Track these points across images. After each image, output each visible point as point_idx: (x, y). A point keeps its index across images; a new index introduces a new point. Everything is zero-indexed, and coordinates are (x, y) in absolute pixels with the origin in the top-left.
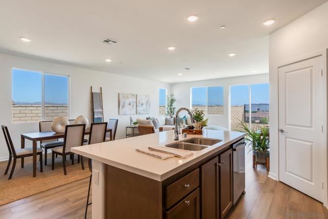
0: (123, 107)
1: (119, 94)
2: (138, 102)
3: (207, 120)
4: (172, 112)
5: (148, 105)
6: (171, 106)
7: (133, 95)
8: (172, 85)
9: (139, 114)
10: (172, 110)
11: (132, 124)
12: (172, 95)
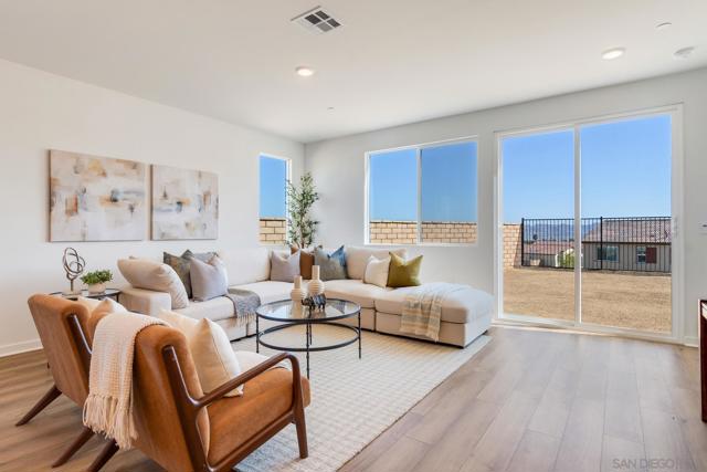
0: (73, 210)
1: (49, 153)
2: (158, 195)
3: (417, 261)
4: (304, 235)
5: (210, 208)
6: (302, 214)
7: (135, 166)
8: (309, 147)
9: (164, 237)
10: (308, 229)
11: (78, 283)
12: (307, 179)
